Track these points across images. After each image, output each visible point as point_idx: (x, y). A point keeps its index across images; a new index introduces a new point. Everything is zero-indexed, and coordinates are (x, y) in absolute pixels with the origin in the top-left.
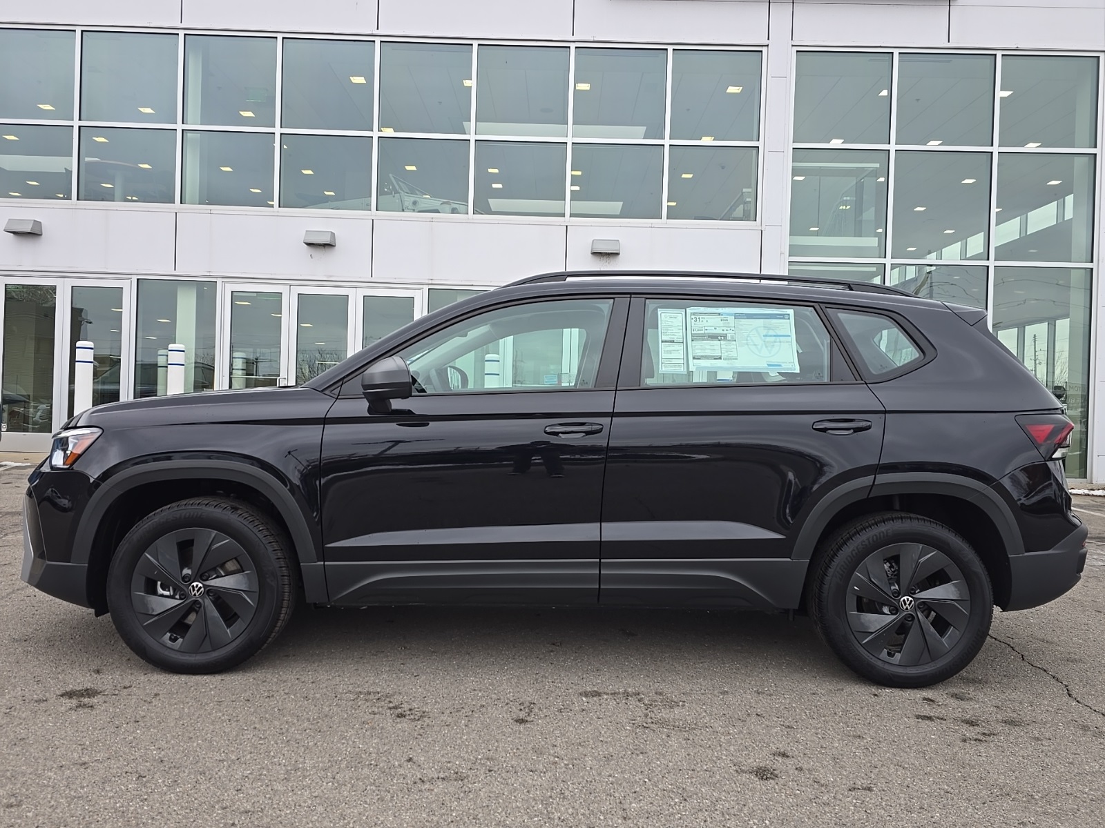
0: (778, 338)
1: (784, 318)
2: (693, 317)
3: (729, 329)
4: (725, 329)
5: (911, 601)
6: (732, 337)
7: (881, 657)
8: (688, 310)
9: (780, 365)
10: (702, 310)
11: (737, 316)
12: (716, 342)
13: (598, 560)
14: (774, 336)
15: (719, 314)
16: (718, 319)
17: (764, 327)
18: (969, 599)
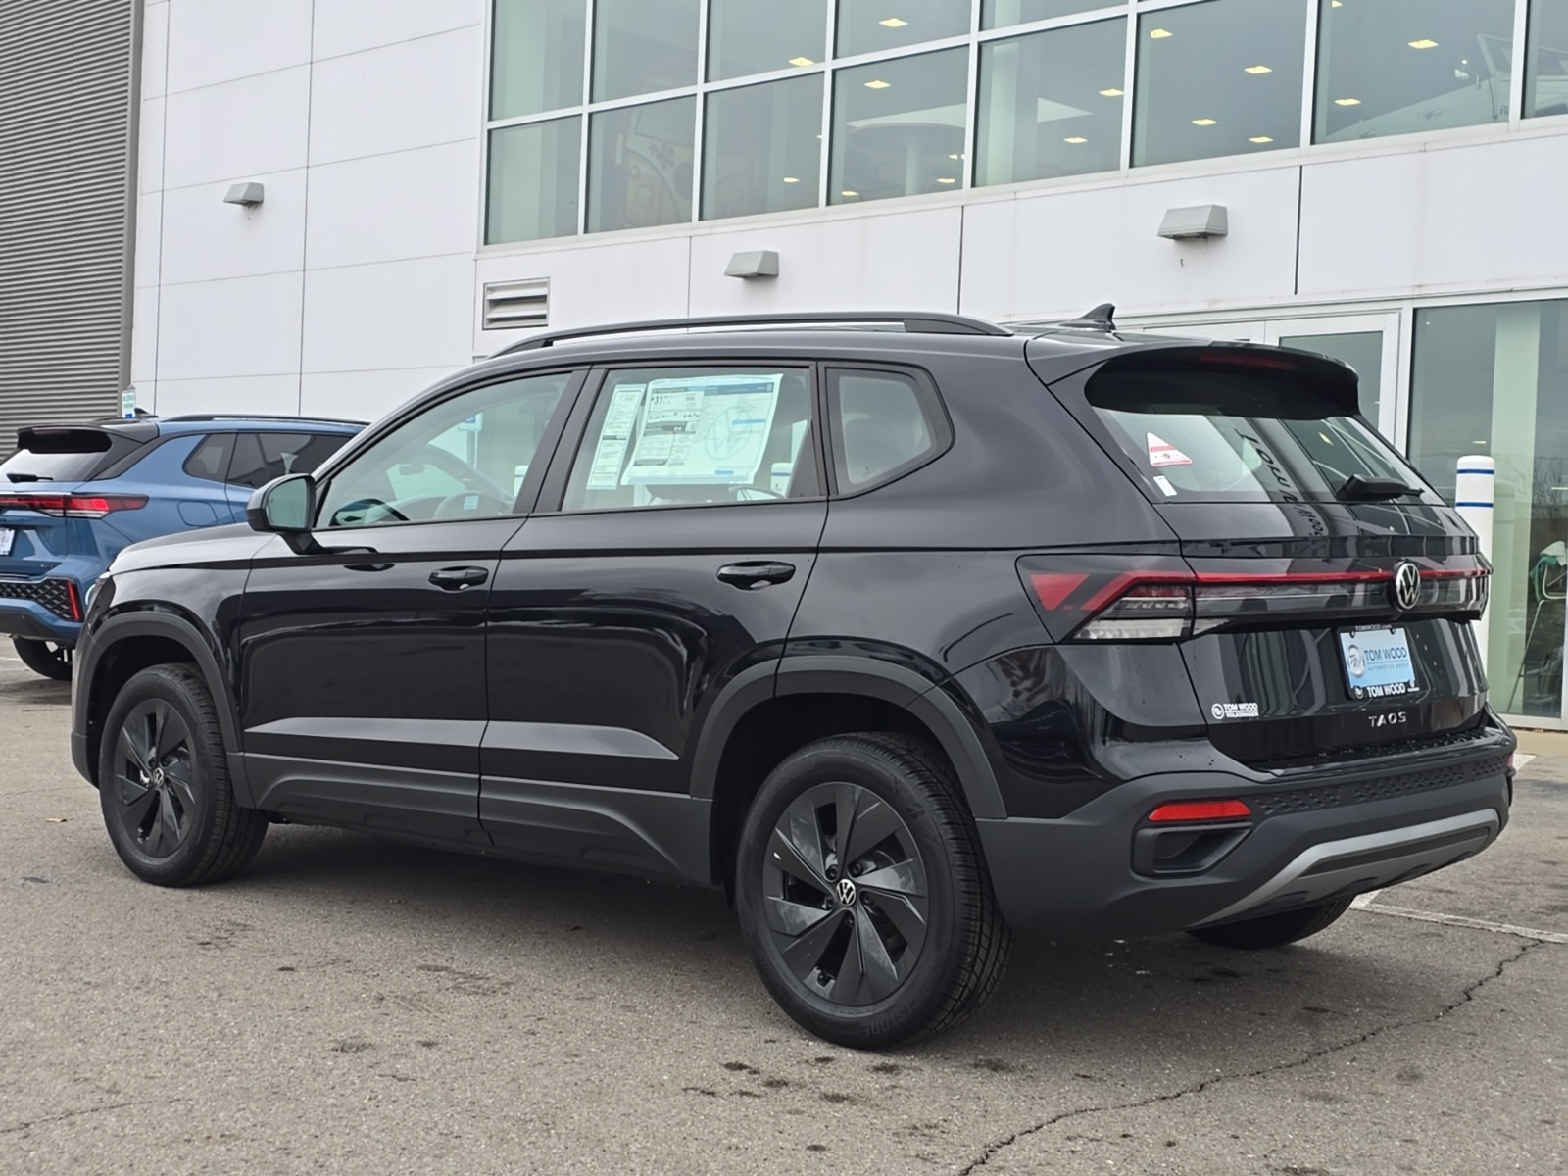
0: (749, 425)
1: (765, 391)
2: (655, 395)
3: (692, 413)
4: (688, 413)
5: (851, 889)
6: (692, 427)
7: (806, 981)
8: (652, 385)
9: (731, 473)
10: (668, 383)
11: (709, 391)
12: (669, 437)
13: (477, 776)
14: (747, 422)
15: (686, 389)
16: (683, 396)
17: (737, 407)
18: (926, 895)
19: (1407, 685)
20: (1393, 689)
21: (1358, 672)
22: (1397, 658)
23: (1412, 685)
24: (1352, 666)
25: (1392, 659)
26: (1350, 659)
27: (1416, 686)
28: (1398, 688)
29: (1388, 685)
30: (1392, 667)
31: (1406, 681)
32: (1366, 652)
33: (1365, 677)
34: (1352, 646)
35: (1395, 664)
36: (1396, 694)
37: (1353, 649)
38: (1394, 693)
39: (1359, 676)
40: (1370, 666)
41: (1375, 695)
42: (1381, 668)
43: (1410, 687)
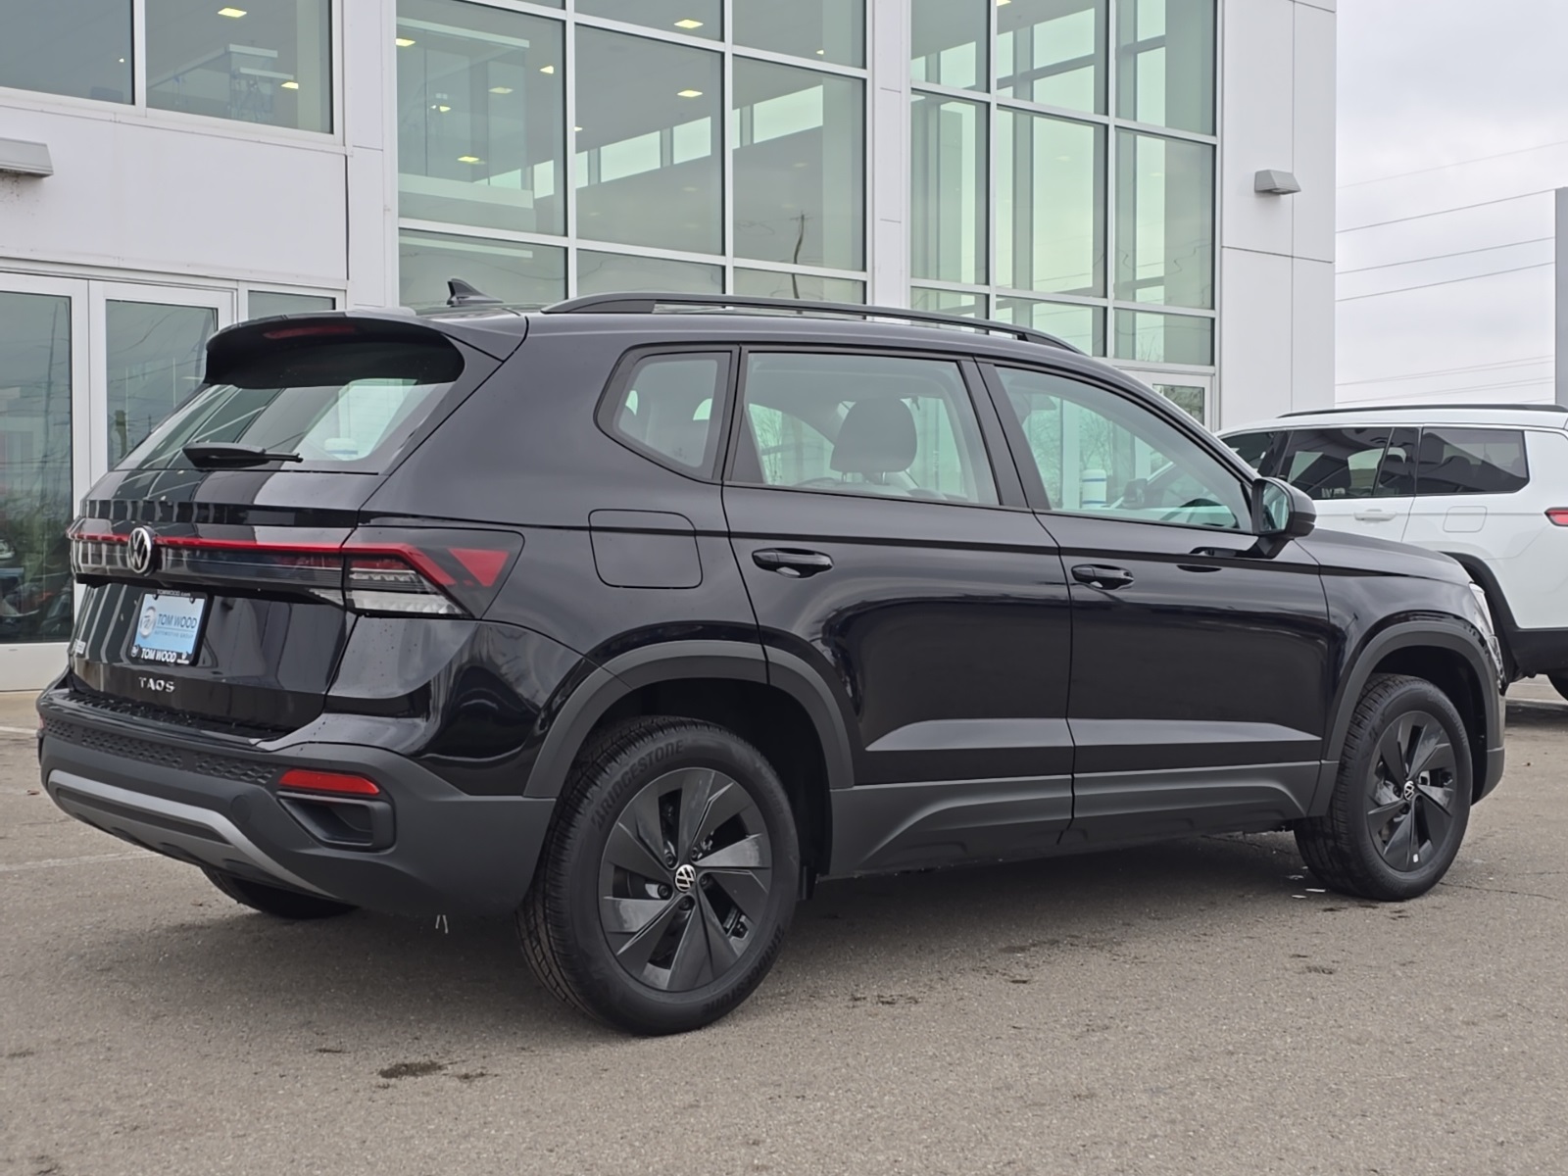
19: (179, 655)
20: (164, 656)
21: (146, 633)
22: (185, 628)
23: (184, 657)
24: (143, 626)
25: (180, 627)
26: (144, 619)
27: (186, 659)
28: (169, 657)
29: (162, 651)
30: (177, 635)
31: (180, 651)
32: (160, 615)
33: (149, 639)
34: (152, 608)
35: (180, 632)
36: (165, 661)
37: (151, 611)
38: (163, 660)
39: (145, 637)
40: (158, 630)
41: (146, 657)
42: (166, 633)
43: (181, 658)
